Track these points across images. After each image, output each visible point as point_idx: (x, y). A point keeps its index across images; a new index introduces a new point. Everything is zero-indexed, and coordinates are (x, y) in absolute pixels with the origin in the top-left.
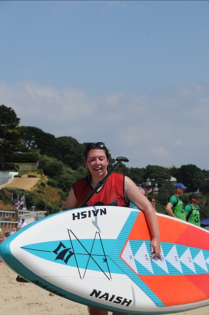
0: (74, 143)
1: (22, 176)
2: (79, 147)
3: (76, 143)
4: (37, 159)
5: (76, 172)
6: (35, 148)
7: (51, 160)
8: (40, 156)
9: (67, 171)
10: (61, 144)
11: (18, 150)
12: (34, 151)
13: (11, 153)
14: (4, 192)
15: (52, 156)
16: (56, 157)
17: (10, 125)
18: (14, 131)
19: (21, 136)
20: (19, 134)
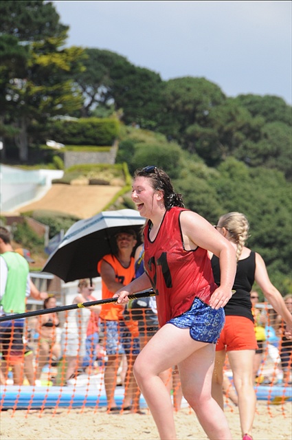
0: (212, 96)
1: (73, 182)
2: (226, 105)
3: (218, 94)
4: (114, 138)
5: (217, 174)
6: (108, 108)
7: (150, 141)
8: (120, 128)
9: (192, 171)
10: (177, 97)
11: (62, 112)
12: (106, 113)
13: (46, 118)
14: (25, 224)
15: (151, 128)
16: (163, 132)
17: (42, 42)
18: (54, 60)
19: (72, 73)
20: (67, 68)
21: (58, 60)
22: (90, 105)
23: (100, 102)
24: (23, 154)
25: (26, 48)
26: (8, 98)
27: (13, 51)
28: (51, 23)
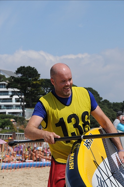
11: (40, 94)
17: (34, 78)
18: (37, 82)
19: (42, 85)
20: (40, 84)
21: (38, 82)
22: (46, 92)
23: (48, 91)
24: (31, 105)
25: (30, 80)
26: (27, 92)
27: (27, 81)
28: (36, 74)
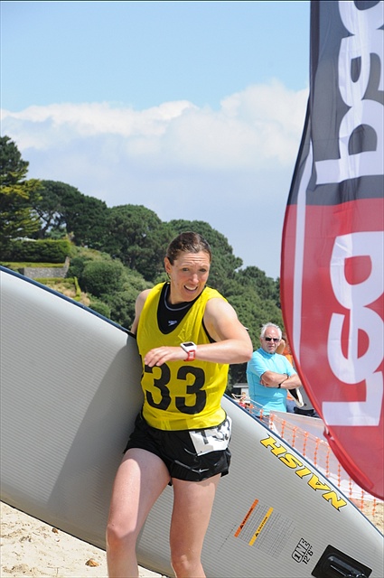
2: (161, 229)
3: (154, 220)
4: (66, 256)
6: (62, 231)
7: (97, 259)
8: (72, 248)
9: (133, 284)
10: (120, 222)
11: (22, 234)
12: (59, 236)
13: (8, 239)
15: (98, 248)
16: (107, 252)
17: (5, 175)
18: (15, 190)
19: (31, 201)
21: (19, 191)
22: (46, 228)
23: (54, 226)
28: (13, 159)
